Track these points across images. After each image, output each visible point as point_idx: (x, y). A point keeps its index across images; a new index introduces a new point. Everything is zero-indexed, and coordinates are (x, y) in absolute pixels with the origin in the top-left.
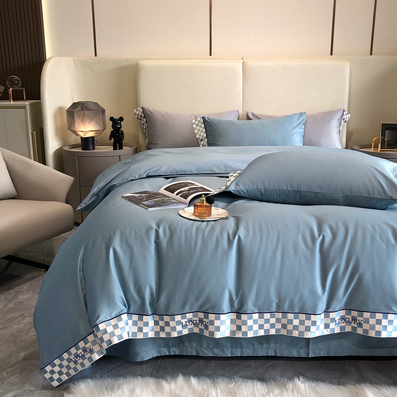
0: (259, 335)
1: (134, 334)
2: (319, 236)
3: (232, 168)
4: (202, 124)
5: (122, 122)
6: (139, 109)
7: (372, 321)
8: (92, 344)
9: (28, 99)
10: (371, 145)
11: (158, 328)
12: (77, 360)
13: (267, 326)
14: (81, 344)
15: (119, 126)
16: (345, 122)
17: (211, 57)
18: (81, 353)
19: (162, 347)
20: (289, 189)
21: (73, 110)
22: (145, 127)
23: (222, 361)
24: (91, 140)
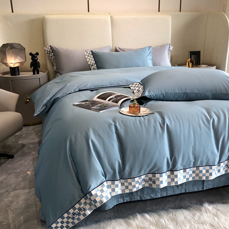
0: (184, 182)
2: (211, 119)
3: (130, 81)
4: (91, 55)
6: (48, 47)
8: (85, 205)
11: (124, 188)
12: (74, 217)
13: (188, 176)
15: (36, 59)
17: (89, 13)
18: (77, 212)
19: (119, 198)
20: (180, 92)
21: (5, 49)
22: (52, 58)
24: (17, 68)
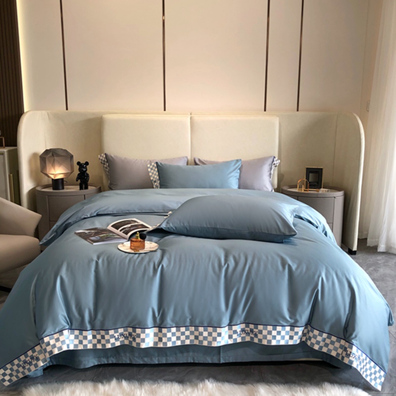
0: (177, 345)
1: (76, 346)
2: (225, 264)
3: (169, 208)
4: (155, 168)
5: (87, 166)
6: (102, 155)
7: (265, 332)
8: (38, 353)
9: (7, 146)
10: (297, 185)
11: (95, 341)
12: (25, 366)
13: (183, 338)
14: (30, 353)
15: (84, 170)
16: (276, 166)
17: (165, 112)
18: (29, 360)
19: (102, 357)
20: (208, 226)
21: (45, 156)
22: (107, 170)
23: (152, 368)
24: (60, 181)
